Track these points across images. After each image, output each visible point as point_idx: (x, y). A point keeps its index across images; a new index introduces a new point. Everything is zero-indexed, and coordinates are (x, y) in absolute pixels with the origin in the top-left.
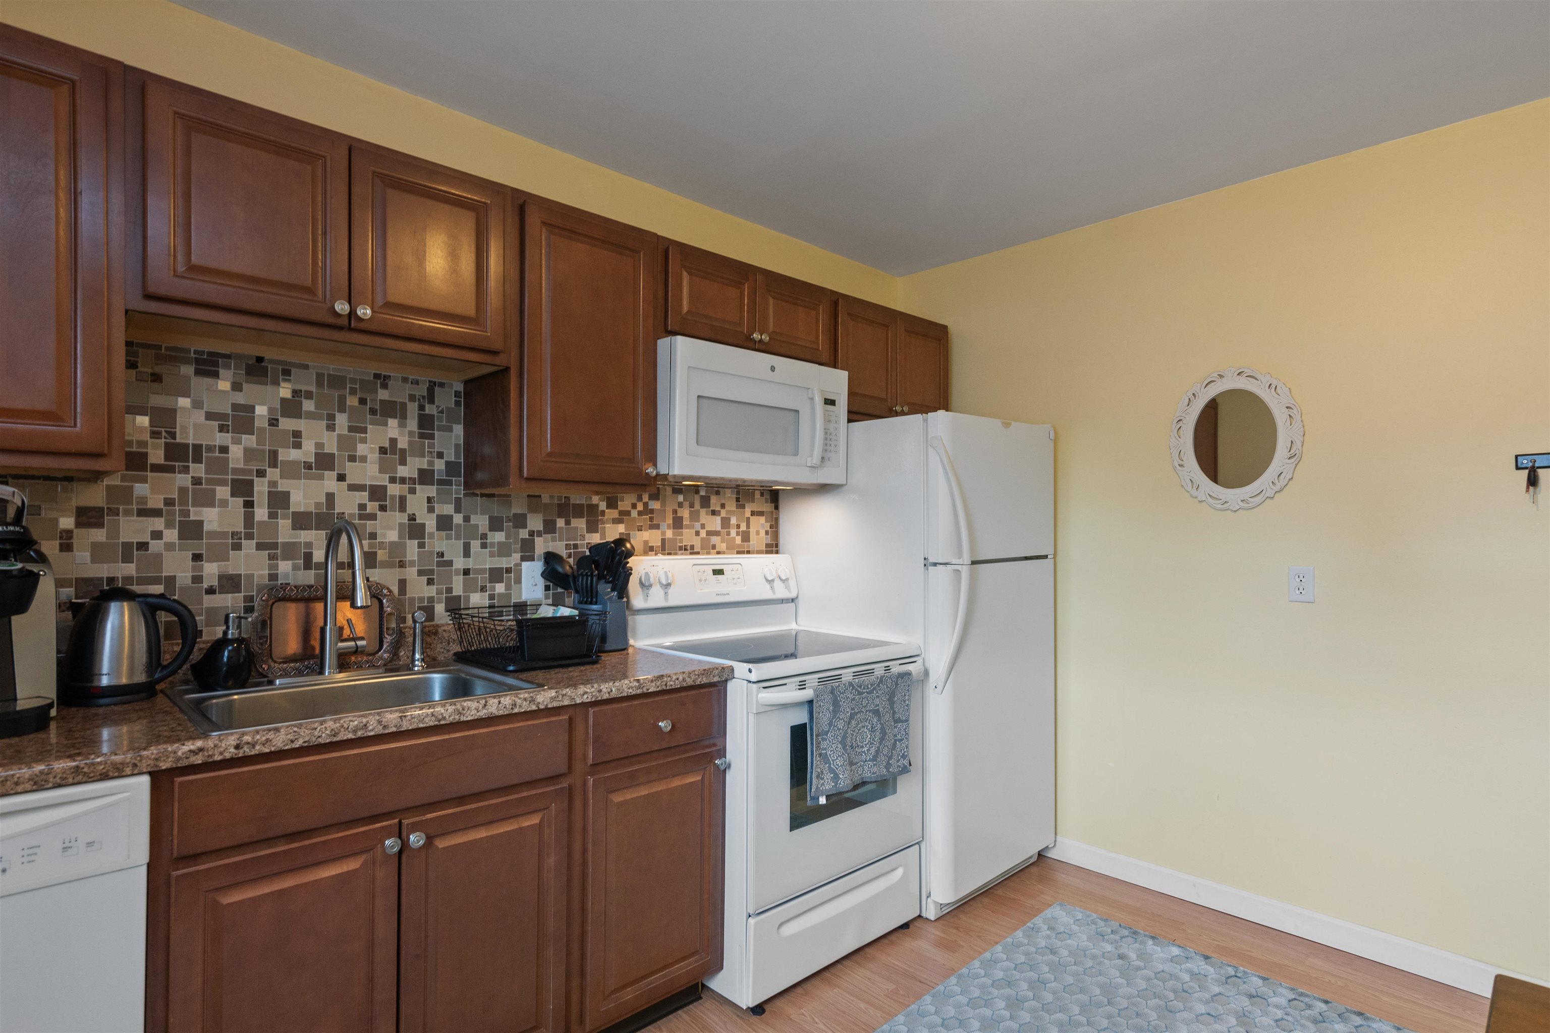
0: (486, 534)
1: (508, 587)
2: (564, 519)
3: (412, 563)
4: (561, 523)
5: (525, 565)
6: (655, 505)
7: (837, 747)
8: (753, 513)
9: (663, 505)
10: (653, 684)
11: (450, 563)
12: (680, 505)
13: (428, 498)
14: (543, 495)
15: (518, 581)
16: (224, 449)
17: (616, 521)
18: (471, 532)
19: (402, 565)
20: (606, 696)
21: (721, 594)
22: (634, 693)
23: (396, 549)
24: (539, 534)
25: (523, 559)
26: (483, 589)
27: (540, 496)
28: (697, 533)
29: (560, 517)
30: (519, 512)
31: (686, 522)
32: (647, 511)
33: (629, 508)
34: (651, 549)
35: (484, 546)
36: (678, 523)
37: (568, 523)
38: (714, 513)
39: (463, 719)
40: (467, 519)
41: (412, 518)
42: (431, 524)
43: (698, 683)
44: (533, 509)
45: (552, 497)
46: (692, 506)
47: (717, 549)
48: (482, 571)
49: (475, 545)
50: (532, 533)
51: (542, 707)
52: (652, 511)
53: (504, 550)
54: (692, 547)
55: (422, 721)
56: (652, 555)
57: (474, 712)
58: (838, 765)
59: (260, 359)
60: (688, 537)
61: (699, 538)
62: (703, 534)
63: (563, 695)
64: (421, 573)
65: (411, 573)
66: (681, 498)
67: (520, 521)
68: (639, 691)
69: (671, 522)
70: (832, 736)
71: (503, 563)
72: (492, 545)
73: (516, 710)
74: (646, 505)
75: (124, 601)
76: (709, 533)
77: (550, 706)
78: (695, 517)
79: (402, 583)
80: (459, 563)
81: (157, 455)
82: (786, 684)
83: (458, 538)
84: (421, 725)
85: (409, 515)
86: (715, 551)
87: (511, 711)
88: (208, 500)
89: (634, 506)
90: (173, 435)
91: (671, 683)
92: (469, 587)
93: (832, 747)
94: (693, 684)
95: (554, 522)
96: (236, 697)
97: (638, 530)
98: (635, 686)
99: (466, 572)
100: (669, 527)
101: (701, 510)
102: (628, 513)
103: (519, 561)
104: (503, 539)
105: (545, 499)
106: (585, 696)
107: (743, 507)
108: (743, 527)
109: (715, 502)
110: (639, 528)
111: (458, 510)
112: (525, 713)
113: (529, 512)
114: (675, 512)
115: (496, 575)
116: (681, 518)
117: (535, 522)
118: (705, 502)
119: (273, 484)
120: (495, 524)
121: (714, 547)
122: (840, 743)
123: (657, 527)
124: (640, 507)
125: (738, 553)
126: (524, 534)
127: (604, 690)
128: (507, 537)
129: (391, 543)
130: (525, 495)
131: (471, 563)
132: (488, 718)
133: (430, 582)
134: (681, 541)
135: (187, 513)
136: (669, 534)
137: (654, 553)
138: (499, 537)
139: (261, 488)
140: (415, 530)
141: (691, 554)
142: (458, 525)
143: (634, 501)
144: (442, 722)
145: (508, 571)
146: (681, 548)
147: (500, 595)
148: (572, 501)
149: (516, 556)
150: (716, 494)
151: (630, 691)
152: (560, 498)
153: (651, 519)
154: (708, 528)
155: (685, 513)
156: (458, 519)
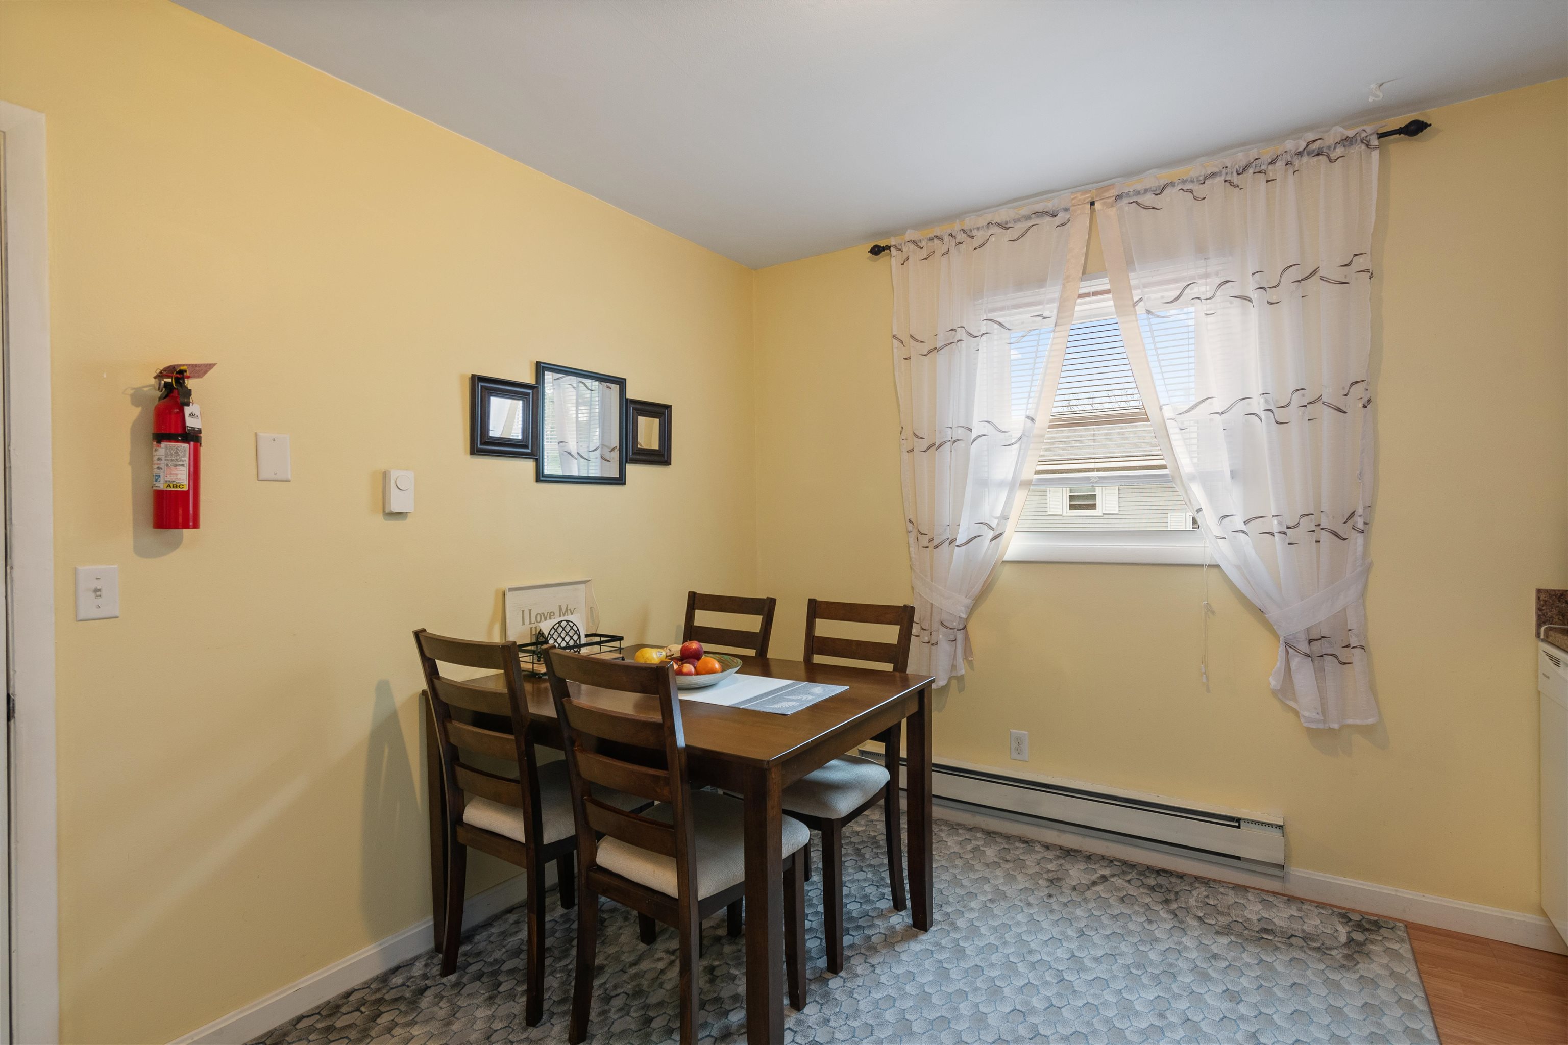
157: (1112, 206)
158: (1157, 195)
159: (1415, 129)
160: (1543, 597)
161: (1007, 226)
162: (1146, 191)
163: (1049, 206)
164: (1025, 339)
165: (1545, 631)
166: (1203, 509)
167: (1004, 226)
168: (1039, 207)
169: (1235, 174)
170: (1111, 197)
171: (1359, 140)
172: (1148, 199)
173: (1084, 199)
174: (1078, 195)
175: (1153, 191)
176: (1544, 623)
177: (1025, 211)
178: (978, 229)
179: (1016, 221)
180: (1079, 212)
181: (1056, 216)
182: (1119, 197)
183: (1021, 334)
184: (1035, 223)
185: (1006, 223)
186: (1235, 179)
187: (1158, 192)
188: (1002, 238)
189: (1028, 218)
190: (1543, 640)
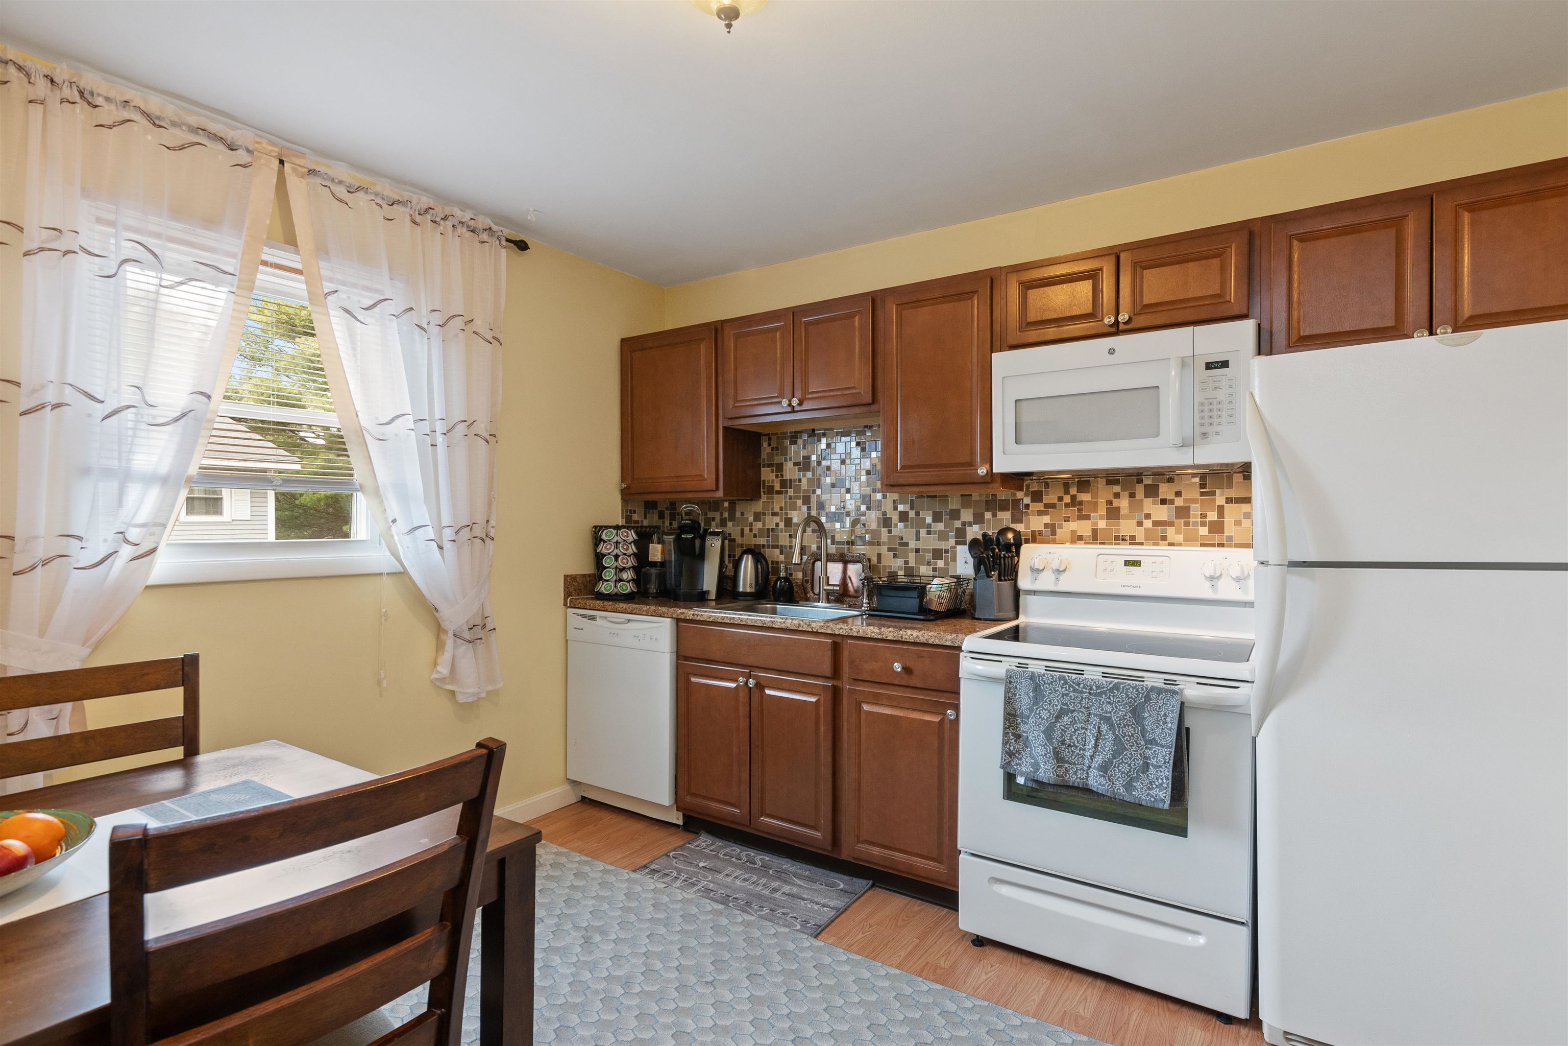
0: (930, 525)
1: (946, 564)
2: (991, 513)
3: (884, 544)
4: (988, 515)
5: (959, 547)
6: (1085, 497)
7: (1039, 735)
8: (1229, 500)
9: (1095, 496)
10: (891, 634)
11: (907, 544)
12: (1117, 495)
13: (894, 500)
14: (973, 494)
15: (954, 559)
16: (800, 480)
17: (1040, 513)
18: (921, 523)
19: (879, 544)
20: (855, 634)
21: (1128, 586)
22: (875, 637)
23: (875, 534)
24: (970, 524)
25: (957, 543)
26: (929, 563)
27: (971, 495)
28: (1140, 524)
29: (987, 510)
30: (955, 507)
31: (1124, 511)
32: (1074, 502)
33: (1056, 501)
34: (1080, 538)
35: (929, 533)
36: (1113, 513)
37: (994, 515)
38: (1163, 502)
39: (774, 626)
40: (917, 514)
41: (884, 514)
42: (895, 518)
43: (930, 642)
44: (965, 506)
45: (980, 495)
46: (1132, 495)
47: (1169, 541)
48: (927, 551)
49: (923, 532)
50: (964, 524)
51: (815, 630)
52: (1081, 503)
53: (943, 536)
54: (1133, 538)
55: (756, 622)
56: (1080, 544)
57: (779, 624)
58: (1039, 753)
59: (813, 430)
60: (1127, 527)
61: (1142, 529)
62: (1148, 524)
63: (827, 626)
64: (889, 550)
65: (884, 550)
66: (1117, 488)
67: (955, 514)
68: (880, 637)
69: (1104, 512)
70: (1033, 722)
71: (943, 545)
72: (935, 532)
73: (800, 629)
74: (1073, 498)
75: (749, 554)
76: (1156, 523)
77: (819, 631)
78: (1136, 506)
79: (879, 556)
80: (913, 544)
81: (777, 487)
82: (1001, 662)
83: (912, 527)
84: (756, 624)
85: (883, 512)
86: (1167, 542)
87: (797, 629)
88: (794, 508)
89: (1060, 499)
90: (782, 476)
91: (906, 637)
92: (920, 561)
93: (1033, 733)
94: (926, 642)
95: (983, 515)
96: (768, 606)
97: (1065, 521)
98: (877, 632)
99: (917, 551)
100: (1101, 518)
101: (1145, 499)
102: (1053, 506)
103: (954, 545)
104: (943, 528)
105: (975, 497)
106: (841, 631)
107: (1213, 494)
108: (1212, 516)
109: (1165, 490)
110: (1066, 519)
111: (912, 508)
112: (805, 631)
113: (963, 507)
114: (1110, 502)
115: (938, 554)
116: (1118, 509)
117: (967, 515)
118: (1151, 491)
119: (818, 496)
120: (937, 518)
121: (1164, 538)
122: (1043, 732)
123: (1087, 518)
124: (1067, 499)
125: (1202, 545)
126: (958, 524)
127: (854, 629)
128: (945, 527)
129: (873, 530)
130: (959, 495)
131: (919, 545)
132: (786, 629)
133: (895, 556)
134: (1119, 531)
135: (786, 514)
136: (1102, 524)
137: (1083, 542)
138: (940, 526)
139: (814, 499)
140: (886, 522)
141: (1130, 544)
142: (912, 518)
143: (1061, 494)
144: (765, 625)
145: (947, 551)
146: (1117, 538)
147: (940, 568)
148: (998, 498)
149: (952, 541)
150: (1169, 482)
151: (873, 634)
152: (987, 496)
153: (1080, 510)
154: (1154, 518)
155: (1123, 503)
156: (912, 514)
157: (302, 177)
158: (348, 192)
159: (522, 246)
160: (569, 579)
161: (157, 122)
162: (340, 182)
163: (231, 135)
164: (184, 287)
165: (570, 601)
166: (397, 520)
167: (155, 121)
168: (213, 127)
169: (417, 213)
170: (304, 167)
171: (497, 235)
172: (341, 191)
173: (271, 151)
174: (264, 141)
175: (347, 187)
176: (569, 596)
177: (193, 120)
178: (108, 99)
179: (174, 124)
180: (263, 161)
181: (232, 150)
182: (312, 172)
183: (178, 279)
184: (202, 143)
185: (159, 118)
186: (418, 219)
187: (351, 190)
188: (150, 136)
189: (196, 130)
190: (570, 607)
